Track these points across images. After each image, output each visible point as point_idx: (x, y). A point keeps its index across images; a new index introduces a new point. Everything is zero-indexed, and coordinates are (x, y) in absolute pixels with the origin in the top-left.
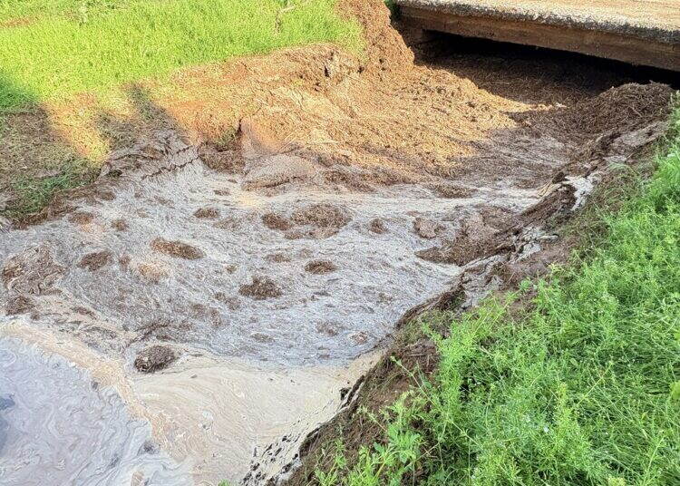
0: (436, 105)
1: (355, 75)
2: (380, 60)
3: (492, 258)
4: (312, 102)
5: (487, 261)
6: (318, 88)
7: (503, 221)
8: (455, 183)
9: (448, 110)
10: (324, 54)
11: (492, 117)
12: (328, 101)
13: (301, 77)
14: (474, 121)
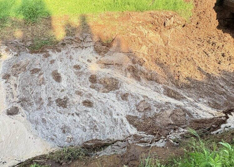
0: (206, 50)
1: (180, 27)
2: (197, 23)
3: (149, 135)
4: (152, 35)
5: (146, 135)
6: (157, 30)
7: (179, 119)
8: (178, 91)
9: (210, 55)
10: (167, 16)
11: (230, 64)
12: (159, 36)
13: (152, 24)
14: (219, 63)
